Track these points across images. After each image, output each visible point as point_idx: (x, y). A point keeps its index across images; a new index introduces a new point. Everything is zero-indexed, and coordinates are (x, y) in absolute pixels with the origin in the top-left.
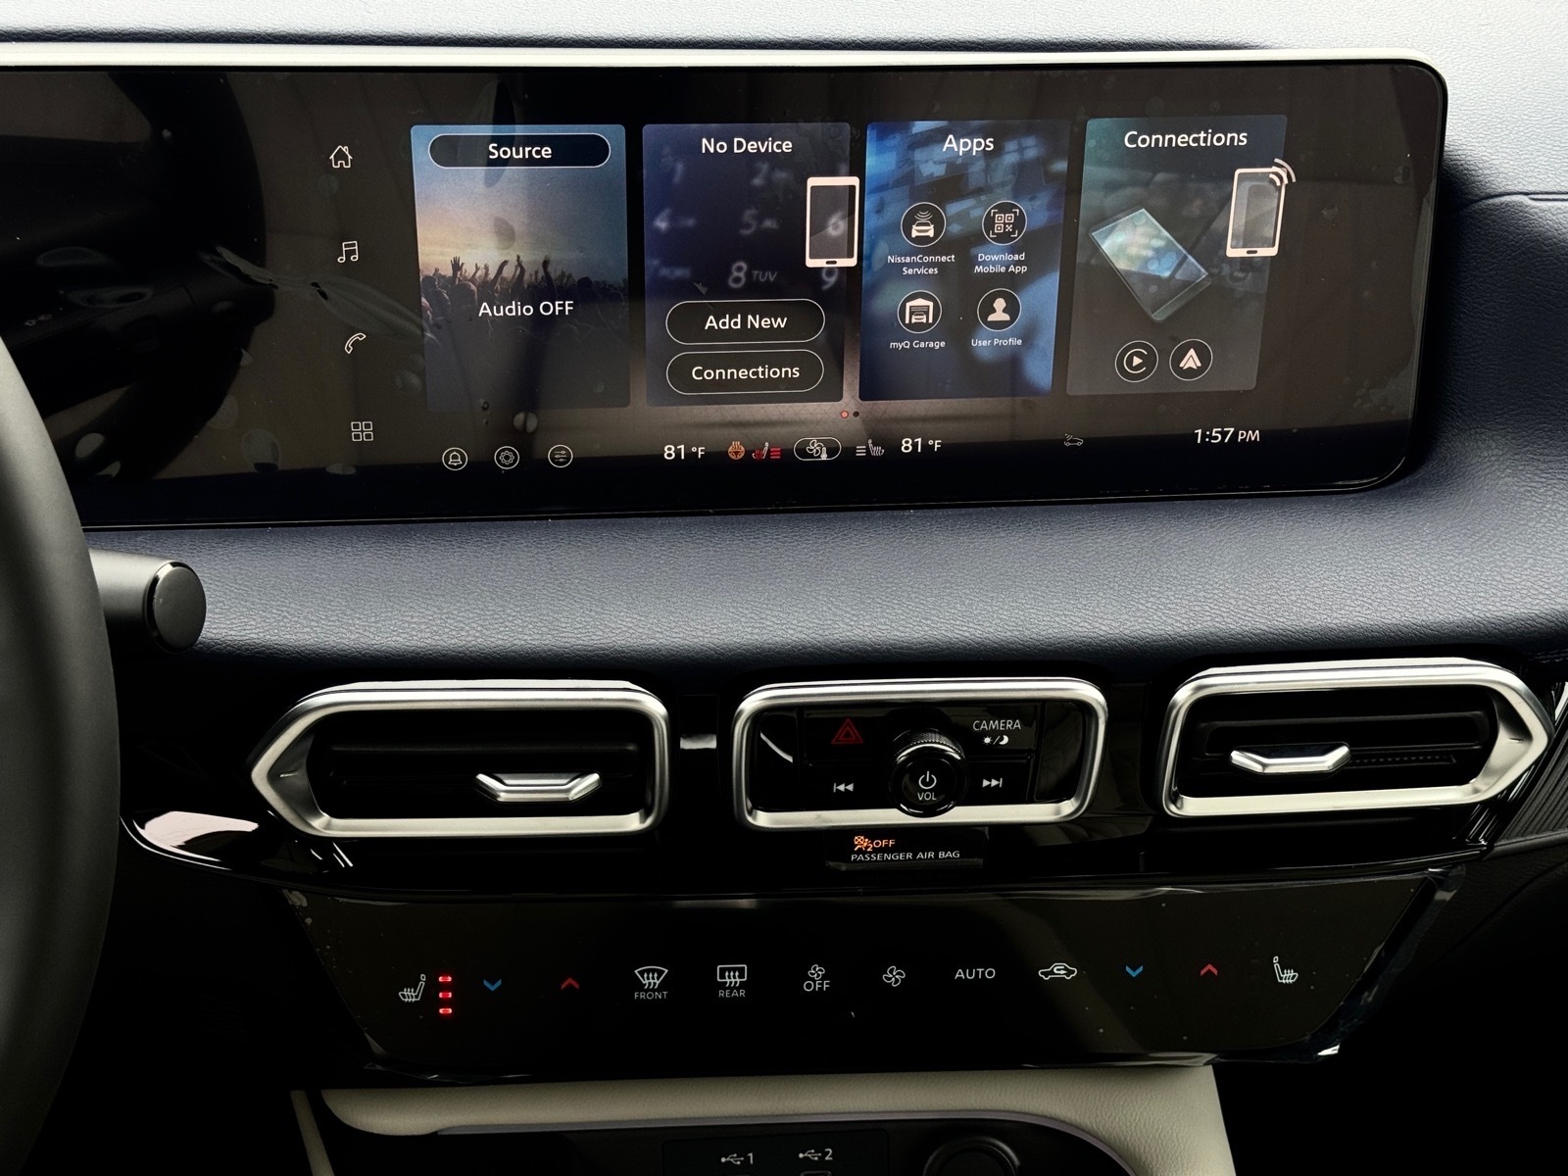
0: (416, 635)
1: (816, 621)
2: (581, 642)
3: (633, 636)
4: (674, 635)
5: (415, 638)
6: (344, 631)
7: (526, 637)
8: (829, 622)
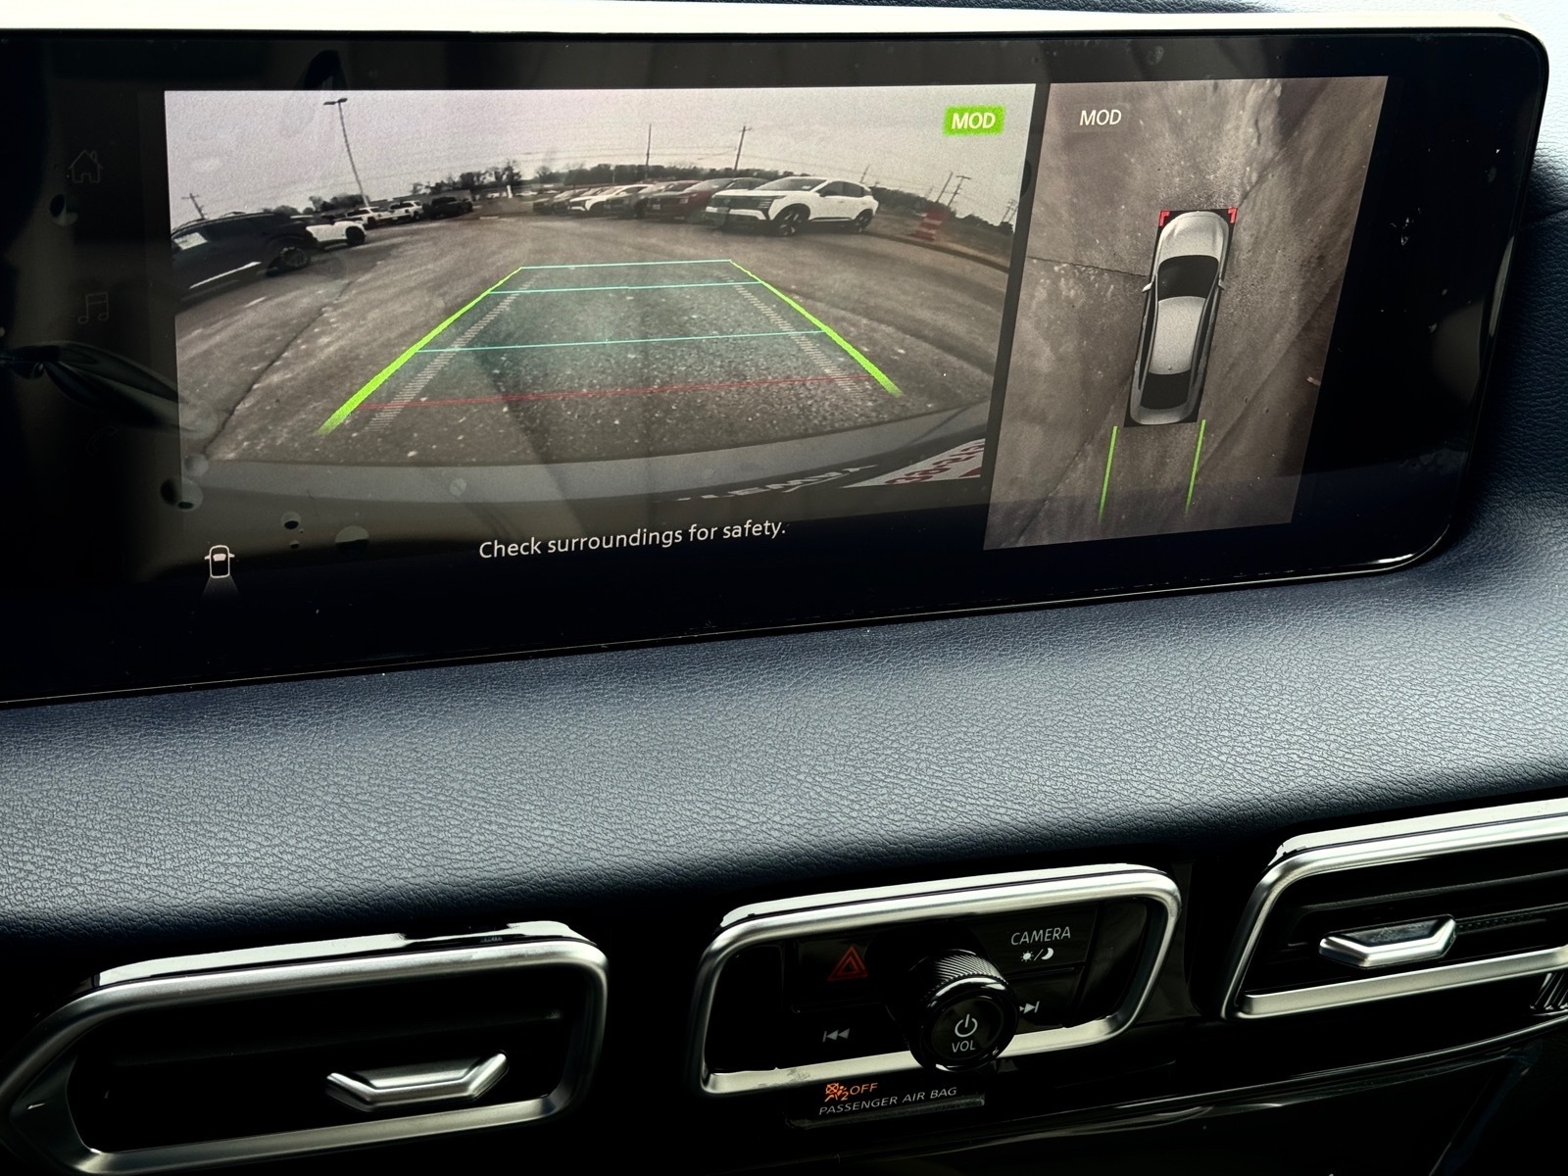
0: (240, 886)
1: (805, 814)
2: (486, 875)
3: (559, 858)
4: (616, 853)
5: (238, 890)
6: (127, 888)
7: (404, 875)
8: (824, 815)
